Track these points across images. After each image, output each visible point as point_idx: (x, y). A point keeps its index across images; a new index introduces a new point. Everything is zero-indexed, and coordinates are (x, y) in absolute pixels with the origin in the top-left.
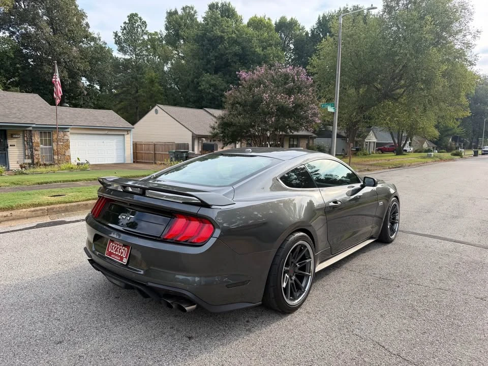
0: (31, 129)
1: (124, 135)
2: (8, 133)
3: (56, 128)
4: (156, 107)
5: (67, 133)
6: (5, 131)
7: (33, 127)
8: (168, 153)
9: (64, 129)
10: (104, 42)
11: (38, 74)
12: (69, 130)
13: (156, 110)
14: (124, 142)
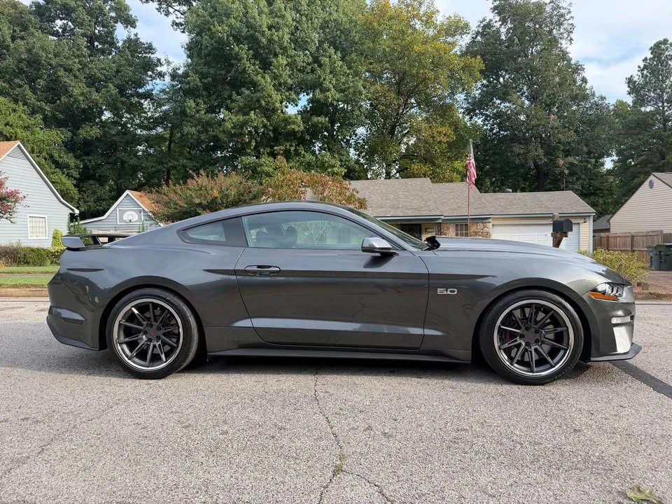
0: (441, 221)
1: (579, 224)
2: (423, 228)
3: (467, 219)
4: (651, 178)
5: (488, 224)
6: (420, 225)
7: (443, 220)
8: (646, 249)
9: (483, 219)
10: (602, 98)
11: (508, 158)
12: (491, 220)
13: (651, 181)
14: (579, 235)
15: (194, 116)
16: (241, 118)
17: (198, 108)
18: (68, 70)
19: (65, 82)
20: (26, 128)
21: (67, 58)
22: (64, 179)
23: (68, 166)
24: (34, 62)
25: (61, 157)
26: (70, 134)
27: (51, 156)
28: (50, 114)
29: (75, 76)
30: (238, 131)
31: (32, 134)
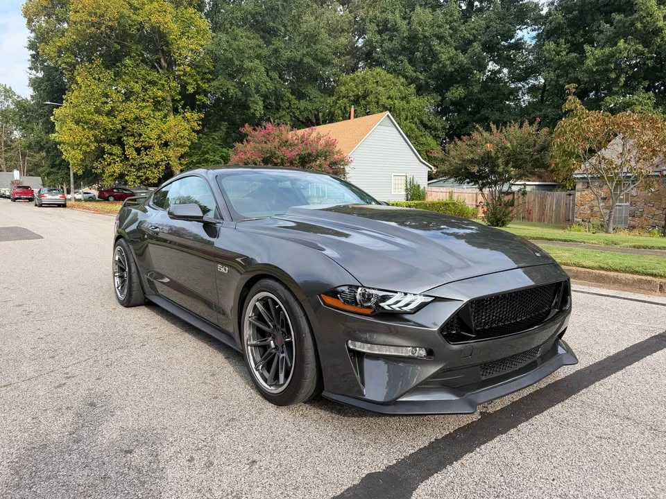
15: (553, 59)
16: (607, 50)
17: (559, 49)
18: (440, 38)
19: (436, 50)
20: (403, 98)
21: (439, 27)
22: (430, 140)
23: (436, 129)
24: (414, 38)
25: (430, 121)
26: (440, 98)
27: (421, 121)
28: (423, 82)
29: (447, 42)
30: (601, 68)
31: (407, 103)
